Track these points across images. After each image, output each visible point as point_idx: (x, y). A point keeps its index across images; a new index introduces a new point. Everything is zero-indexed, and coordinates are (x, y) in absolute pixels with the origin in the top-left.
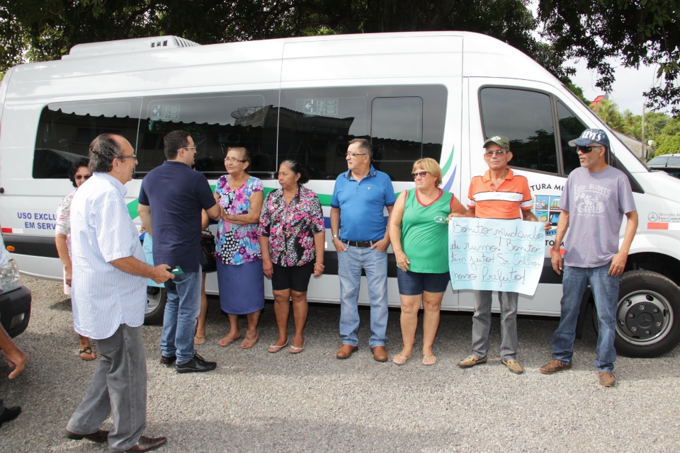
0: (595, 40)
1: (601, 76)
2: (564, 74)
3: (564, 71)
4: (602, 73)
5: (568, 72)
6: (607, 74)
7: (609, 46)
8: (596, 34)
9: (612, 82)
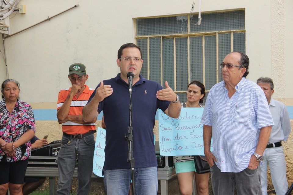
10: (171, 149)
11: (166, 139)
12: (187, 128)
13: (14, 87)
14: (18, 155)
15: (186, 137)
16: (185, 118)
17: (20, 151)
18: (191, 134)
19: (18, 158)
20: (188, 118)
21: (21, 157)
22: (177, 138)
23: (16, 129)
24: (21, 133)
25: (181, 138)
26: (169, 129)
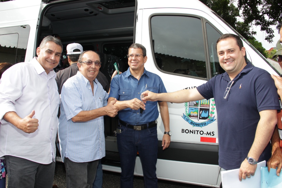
0: (264, 16)
1: (267, 35)
2: (250, 35)
3: (250, 33)
4: (268, 33)
5: (252, 34)
6: (270, 34)
7: (271, 20)
8: (265, 13)
9: (273, 37)
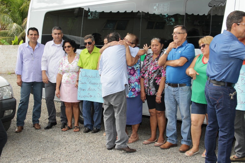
10: (85, 96)
11: (82, 90)
12: (96, 84)
13: (156, 44)
14: (153, 91)
15: (95, 90)
16: (95, 77)
17: (154, 88)
18: (98, 88)
19: (153, 93)
20: (97, 77)
21: (155, 92)
22: (89, 90)
23: (152, 73)
24: (154, 76)
25: (92, 90)
26: (85, 83)
